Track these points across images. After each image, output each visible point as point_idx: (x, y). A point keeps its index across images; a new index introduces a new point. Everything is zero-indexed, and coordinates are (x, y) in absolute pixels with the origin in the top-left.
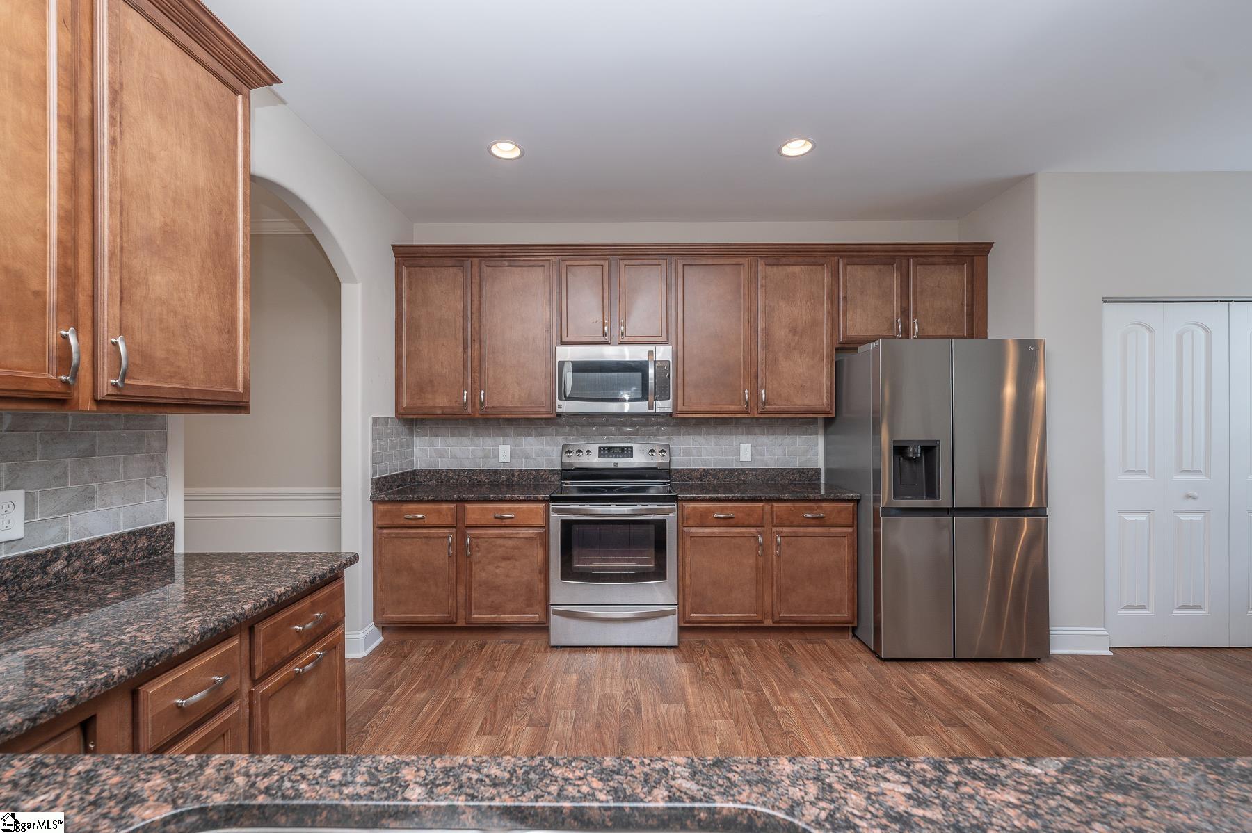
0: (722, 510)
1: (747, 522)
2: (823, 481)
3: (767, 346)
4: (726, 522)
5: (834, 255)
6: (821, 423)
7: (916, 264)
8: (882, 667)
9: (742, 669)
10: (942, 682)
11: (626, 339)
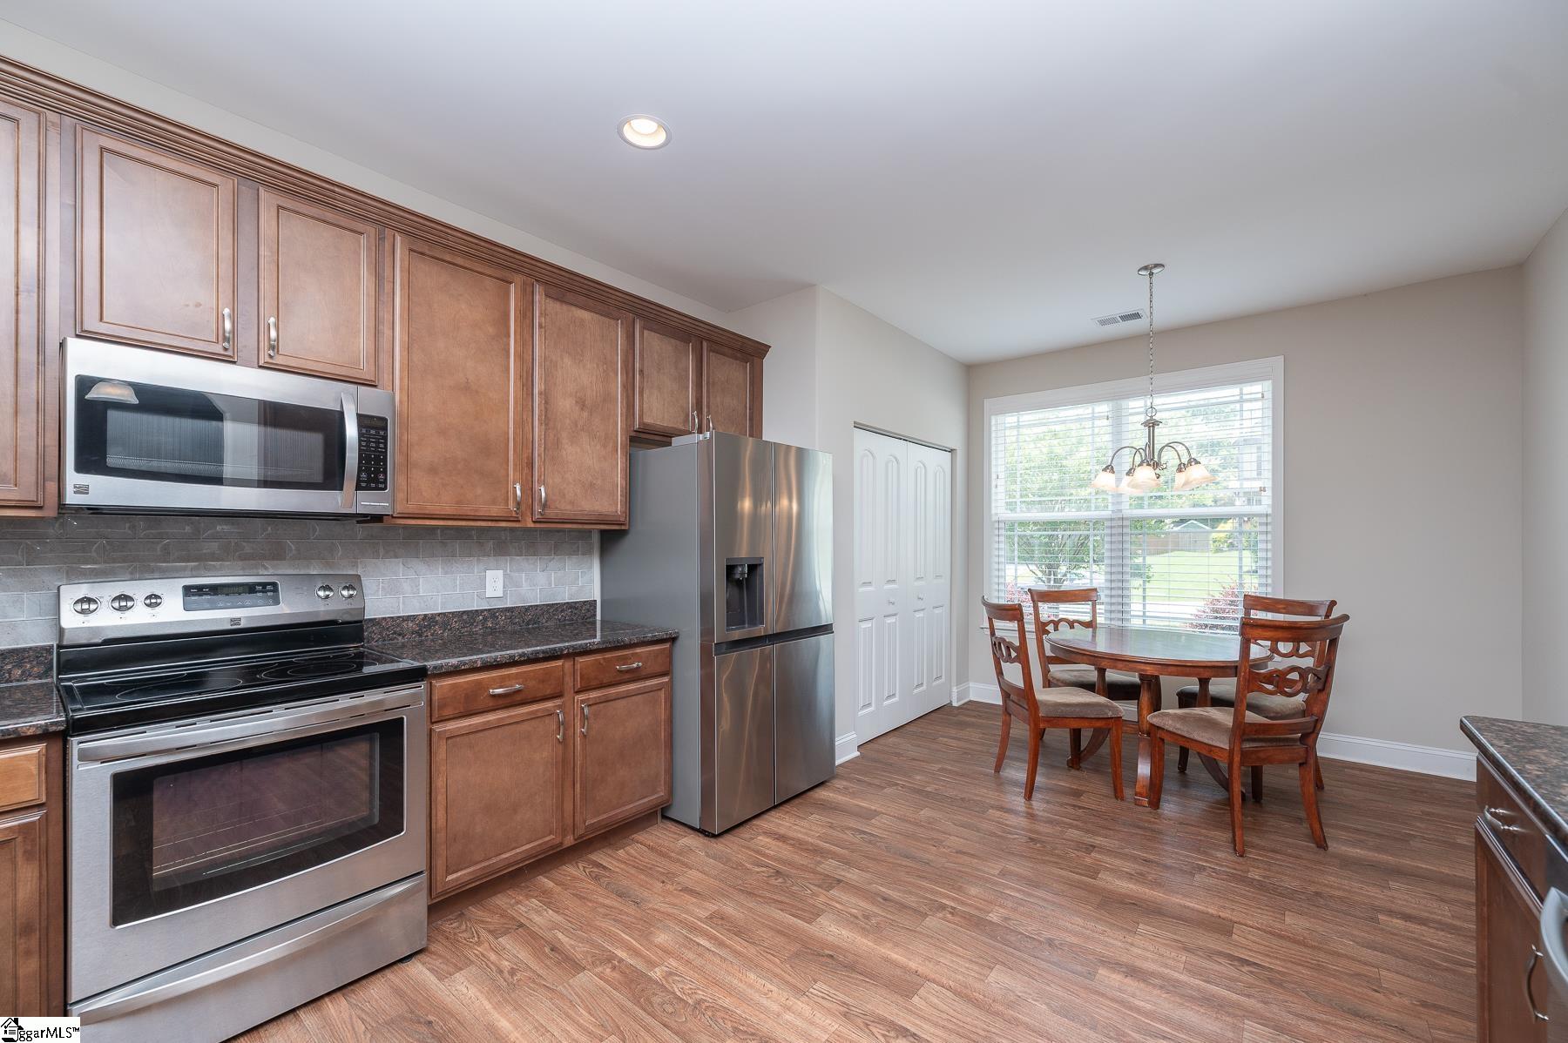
0: (501, 682)
1: (539, 694)
2: (598, 617)
3: (547, 420)
4: (508, 701)
5: (630, 311)
6: (596, 538)
7: (710, 350)
8: (718, 846)
9: (560, 936)
10: (782, 838)
11: (279, 360)
